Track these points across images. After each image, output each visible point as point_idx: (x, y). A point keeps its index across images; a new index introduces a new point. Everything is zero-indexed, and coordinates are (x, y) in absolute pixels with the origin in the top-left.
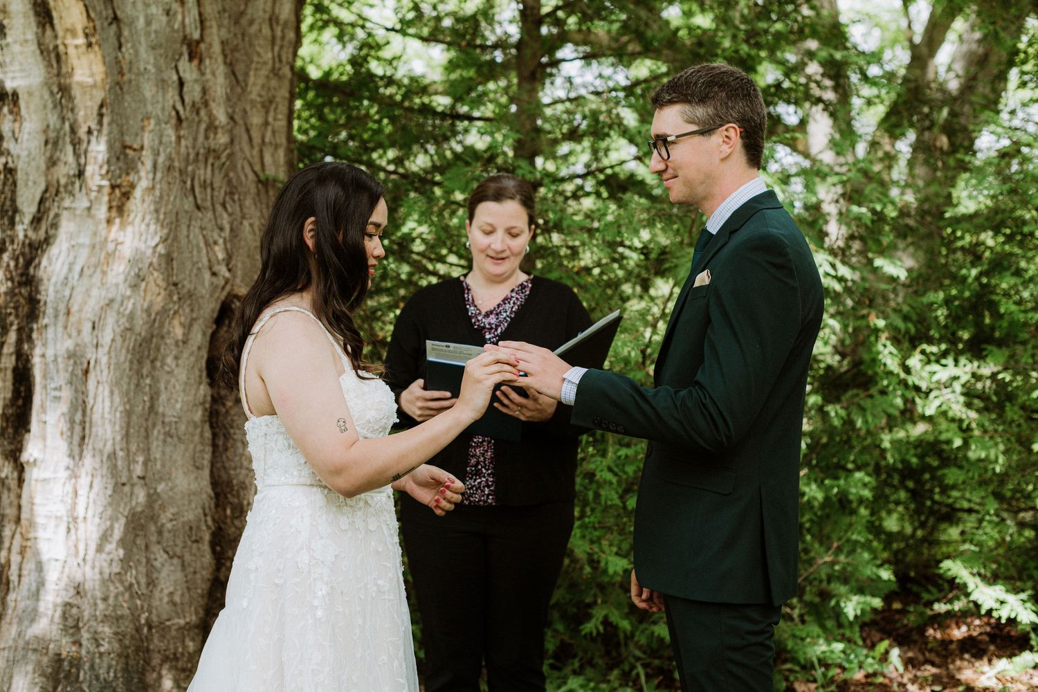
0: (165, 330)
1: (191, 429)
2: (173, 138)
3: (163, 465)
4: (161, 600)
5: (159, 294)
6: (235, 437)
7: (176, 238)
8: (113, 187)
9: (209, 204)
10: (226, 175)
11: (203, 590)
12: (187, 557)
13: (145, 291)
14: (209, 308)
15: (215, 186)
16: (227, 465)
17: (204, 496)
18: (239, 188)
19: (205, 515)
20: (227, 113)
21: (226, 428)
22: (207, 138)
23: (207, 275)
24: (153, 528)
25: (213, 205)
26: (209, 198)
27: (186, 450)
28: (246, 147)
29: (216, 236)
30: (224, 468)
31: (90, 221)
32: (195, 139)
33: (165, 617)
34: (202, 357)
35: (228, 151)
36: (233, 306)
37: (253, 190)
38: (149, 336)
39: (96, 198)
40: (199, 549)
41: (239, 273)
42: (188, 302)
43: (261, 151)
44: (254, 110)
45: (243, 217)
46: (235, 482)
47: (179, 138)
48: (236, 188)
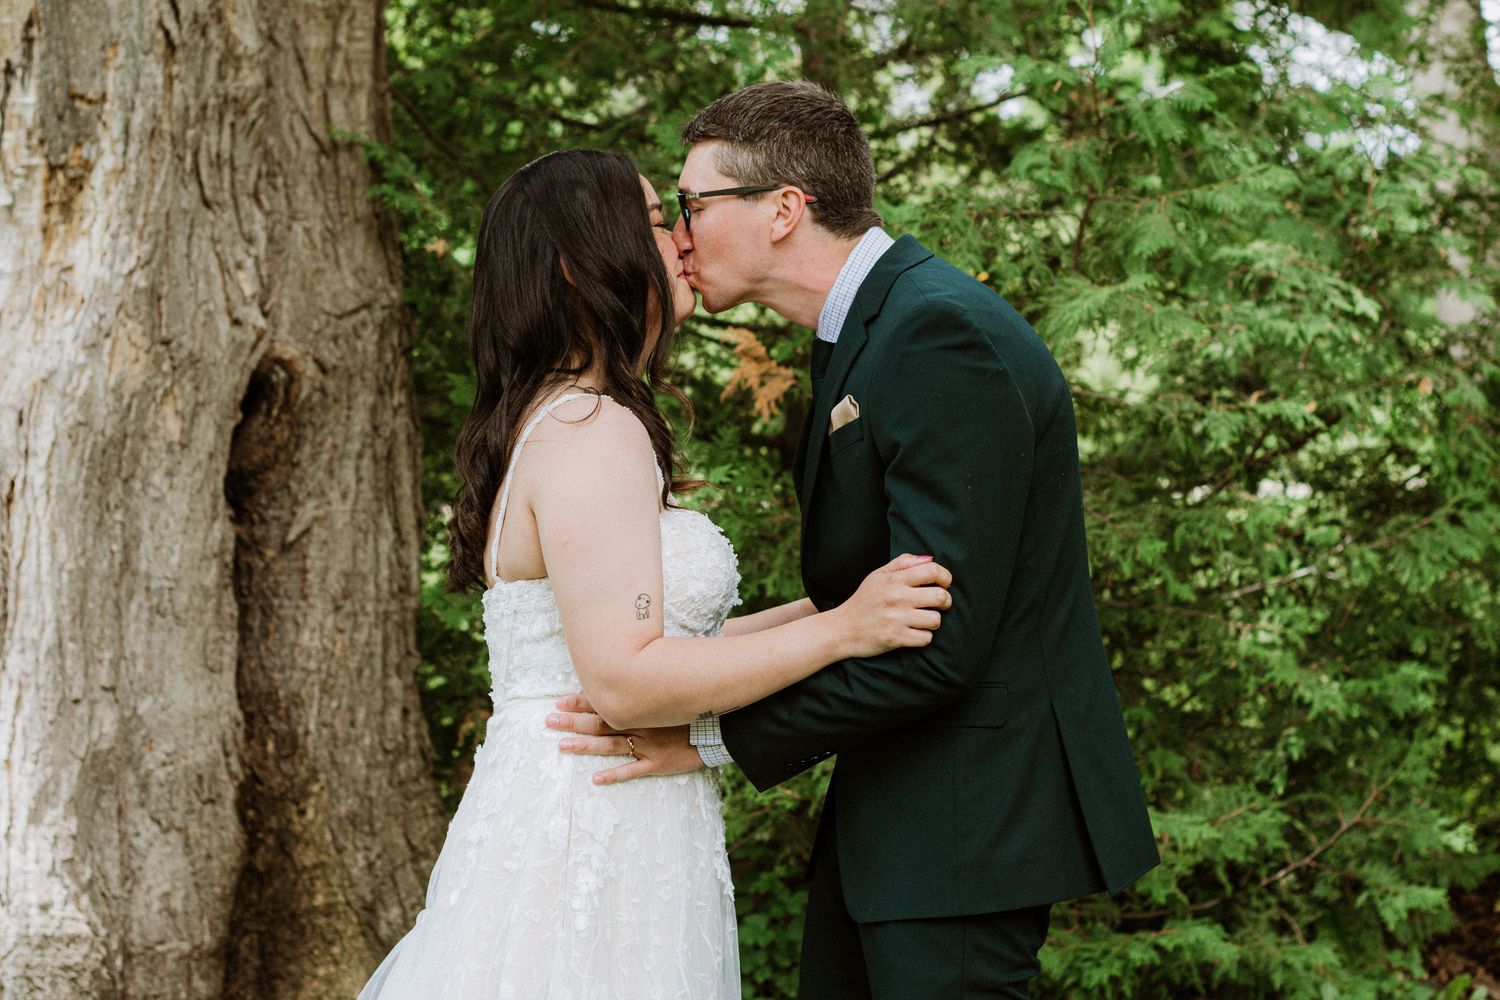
0: (148, 425)
1: (197, 601)
2: (160, 80)
3: (149, 667)
4: (148, 906)
5: (137, 360)
6: (282, 612)
7: (166, 260)
8: (53, 169)
9: (227, 196)
10: (260, 142)
11: (224, 888)
12: (194, 830)
13: (111, 355)
14: (229, 383)
15: (238, 163)
16: (267, 663)
17: (225, 720)
18: (285, 166)
19: (227, 754)
20: (259, 31)
21: (265, 597)
22: (221, 77)
23: (224, 324)
24: (131, 779)
25: (234, 197)
26: (226, 185)
27: (189, 638)
28: (298, 92)
29: (241, 255)
30: (263, 667)
31: (12, 230)
32: (200, 80)
33: (155, 937)
34: (217, 471)
35: (259, 102)
36: (274, 378)
37: (311, 166)
38: (119, 435)
39: (23, 189)
40: (216, 815)
41: (285, 318)
42: (190, 373)
43: (325, 96)
44: (312, 22)
45: (293, 217)
46: (281, 693)
47: (170, 79)
48: (280, 165)
